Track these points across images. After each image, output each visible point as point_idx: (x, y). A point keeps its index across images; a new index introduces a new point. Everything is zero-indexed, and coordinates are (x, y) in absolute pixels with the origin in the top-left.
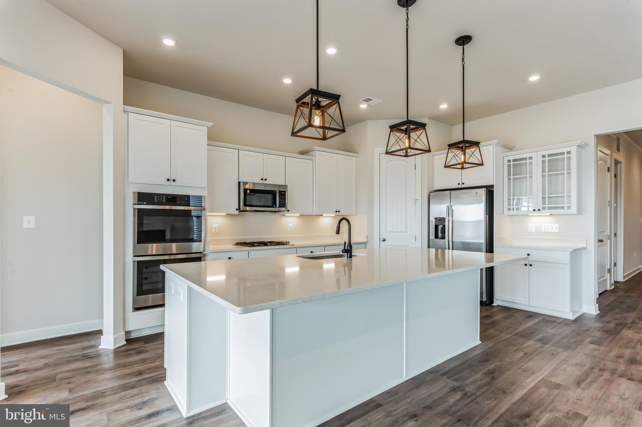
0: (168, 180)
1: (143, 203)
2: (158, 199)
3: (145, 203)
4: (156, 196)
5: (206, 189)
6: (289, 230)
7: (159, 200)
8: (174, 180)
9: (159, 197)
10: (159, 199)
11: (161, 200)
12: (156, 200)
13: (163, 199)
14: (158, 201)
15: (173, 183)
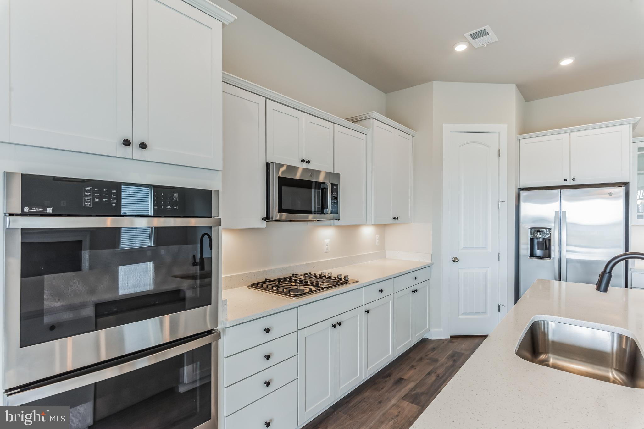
0: (127, 143)
1: (41, 210)
2: (94, 197)
3: (50, 210)
4: (87, 189)
5: (220, 173)
6: (325, 250)
7: (97, 200)
8: (143, 146)
9: (97, 192)
10: (97, 197)
11: (105, 200)
12: (88, 199)
13: (109, 198)
14: (94, 203)
15: (139, 154)
